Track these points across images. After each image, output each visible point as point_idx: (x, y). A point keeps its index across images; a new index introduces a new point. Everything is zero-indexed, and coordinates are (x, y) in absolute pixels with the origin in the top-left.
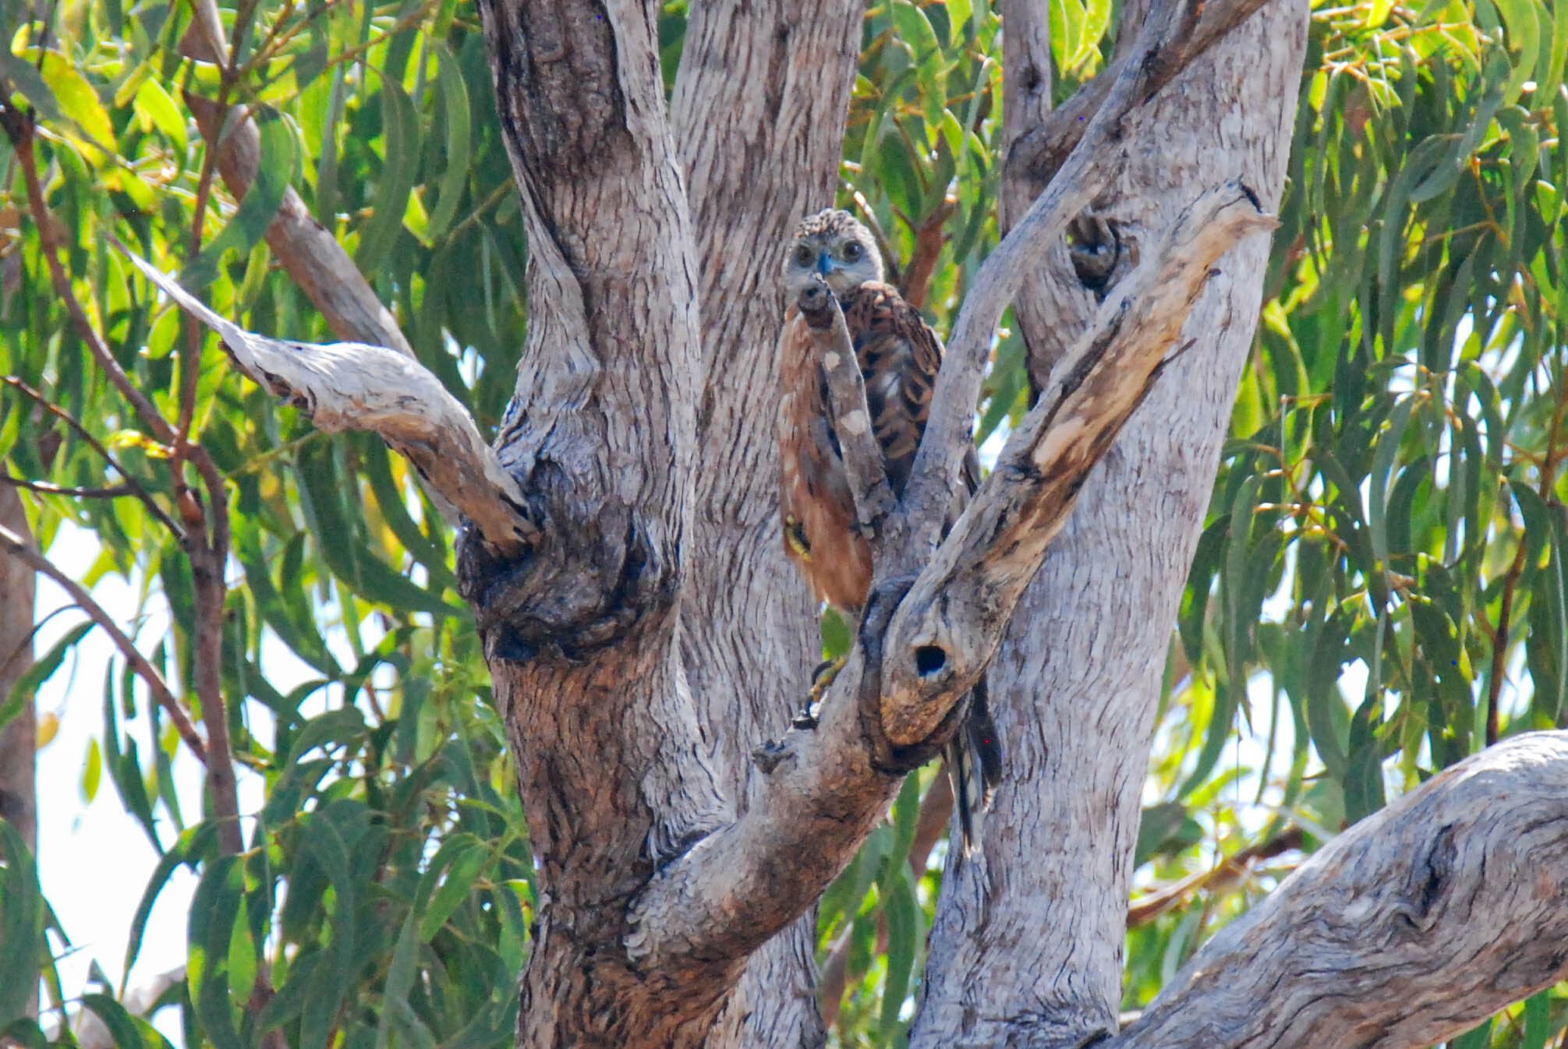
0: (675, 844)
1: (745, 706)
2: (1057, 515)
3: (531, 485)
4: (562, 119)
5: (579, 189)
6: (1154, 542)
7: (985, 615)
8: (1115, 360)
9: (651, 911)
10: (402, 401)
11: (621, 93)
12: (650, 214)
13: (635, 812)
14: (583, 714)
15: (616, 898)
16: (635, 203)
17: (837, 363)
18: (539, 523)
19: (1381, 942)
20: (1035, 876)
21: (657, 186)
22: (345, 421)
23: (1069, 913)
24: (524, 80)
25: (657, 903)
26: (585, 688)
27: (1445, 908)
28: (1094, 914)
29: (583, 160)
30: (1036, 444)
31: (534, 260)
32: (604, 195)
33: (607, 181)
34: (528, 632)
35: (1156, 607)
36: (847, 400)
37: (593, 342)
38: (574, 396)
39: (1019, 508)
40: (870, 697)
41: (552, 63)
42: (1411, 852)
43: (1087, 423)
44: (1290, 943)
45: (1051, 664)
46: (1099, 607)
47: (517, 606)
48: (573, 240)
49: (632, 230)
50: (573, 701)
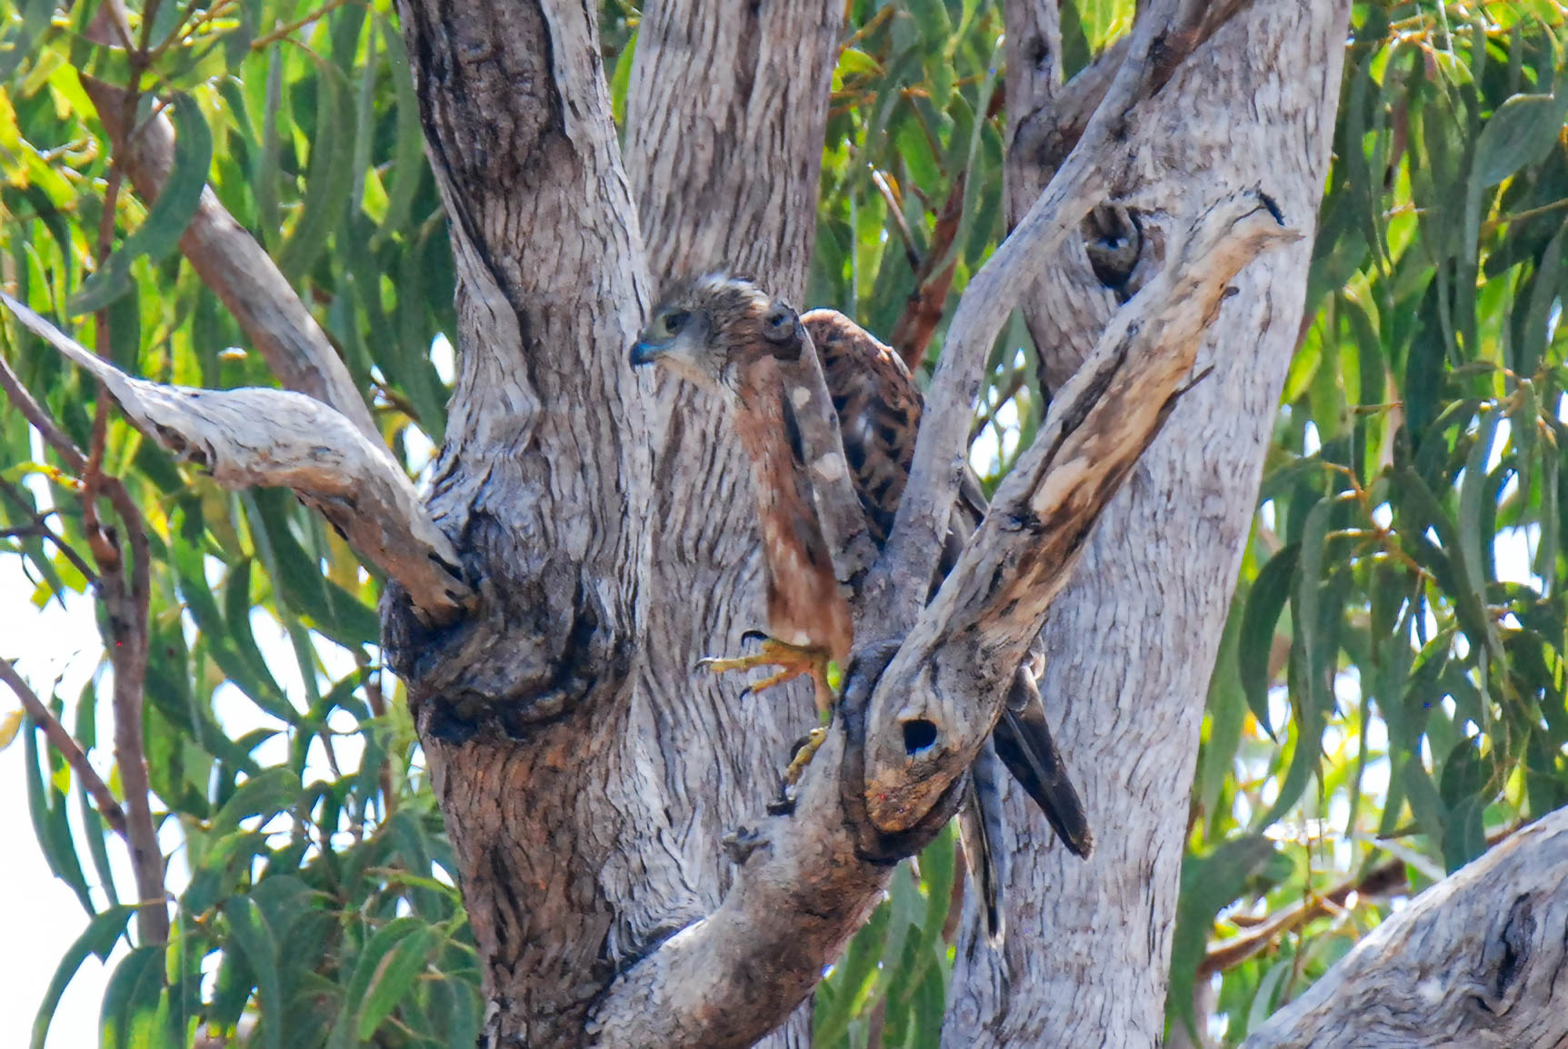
0: (639, 943)
1: (726, 770)
2: (1060, 569)
3: (466, 541)
4: (491, 127)
5: (512, 205)
6: (1188, 574)
7: (981, 683)
8: (1122, 391)
9: (614, 1021)
10: (315, 453)
11: (558, 94)
12: (594, 230)
13: (592, 908)
14: (530, 799)
15: (574, 1006)
16: (577, 218)
17: (807, 399)
18: (474, 584)
19: (1451, 1030)
20: (1059, 958)
21: (602, 198)
22: (249, 478)
23: (1099, 1000)
24: (448, 83)
25: (620, 1011)
26: (531, 769)
27: (1524, 986)
28: (1127, 1001)
29: (516, 172)
30: (1033, 490)
31: (463, 286)
32: (541, 211)
33: (544, 194)
34: (464, 709)
35: (1191, 648)
36: (820, 441)
37: (532, 378)
38: (512, 440)
39: (1017, 562)
40: (853, 781)
41: (479, 62)
42: (1484, 924)
43: (1091, 465)
44: (1349, 1031)
45: (1073, 716)
46: (1126, 650)
47: (452, 678)
48: (507, 262)
49: (574, 250)
50: (518, 785)
